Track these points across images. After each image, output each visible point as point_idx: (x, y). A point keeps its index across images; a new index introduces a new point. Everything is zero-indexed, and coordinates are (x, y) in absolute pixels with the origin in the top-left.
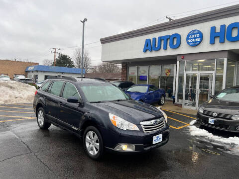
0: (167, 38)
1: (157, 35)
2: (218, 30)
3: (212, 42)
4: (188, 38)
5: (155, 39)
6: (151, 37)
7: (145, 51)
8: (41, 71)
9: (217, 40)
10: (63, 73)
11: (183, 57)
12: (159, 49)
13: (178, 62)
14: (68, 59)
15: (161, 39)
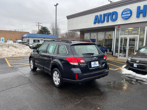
0: (109, 14)
1: (102, 13)
2: (142, 8)
3: (138, 16)
4: (122, 14)
5: (101, 15)
6: (98, 14)
7: (95, 23)
8: (31, 37)
9: (141, 15)
10: (44, 38)
11: (119, 26)
12: (103, 22)
13: (116, 30)
14: (47, 29)
15: (105, 15)
